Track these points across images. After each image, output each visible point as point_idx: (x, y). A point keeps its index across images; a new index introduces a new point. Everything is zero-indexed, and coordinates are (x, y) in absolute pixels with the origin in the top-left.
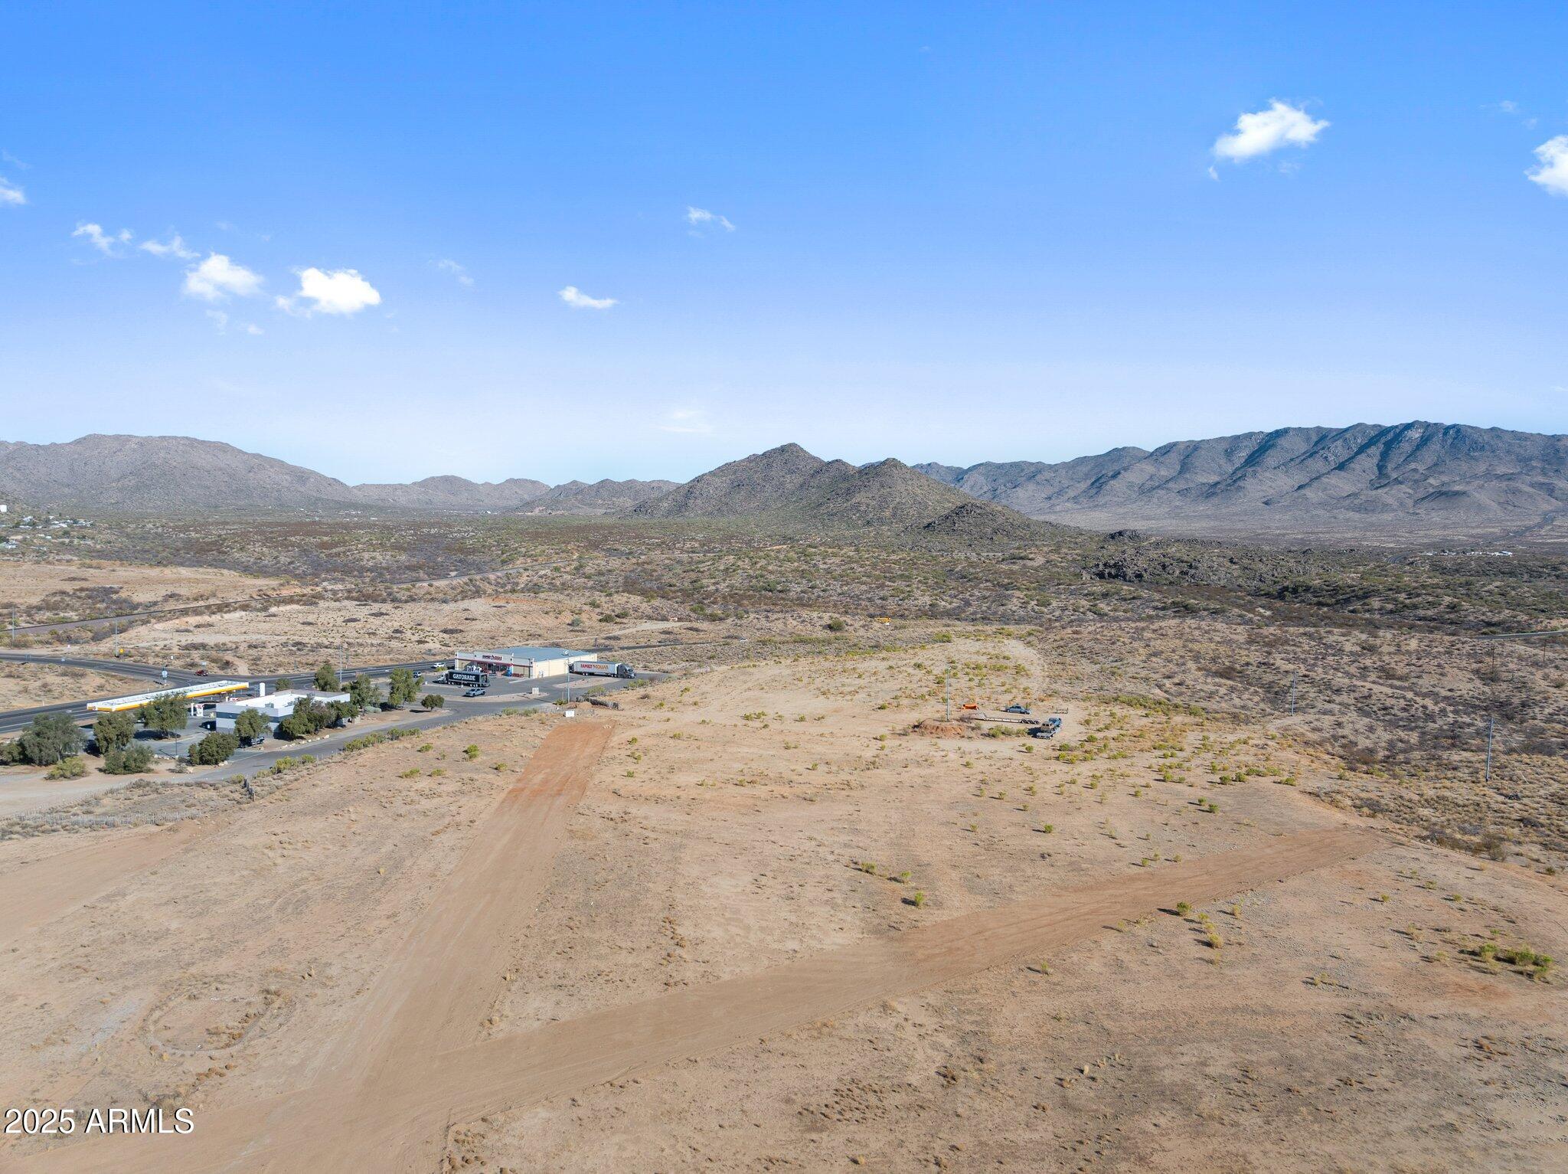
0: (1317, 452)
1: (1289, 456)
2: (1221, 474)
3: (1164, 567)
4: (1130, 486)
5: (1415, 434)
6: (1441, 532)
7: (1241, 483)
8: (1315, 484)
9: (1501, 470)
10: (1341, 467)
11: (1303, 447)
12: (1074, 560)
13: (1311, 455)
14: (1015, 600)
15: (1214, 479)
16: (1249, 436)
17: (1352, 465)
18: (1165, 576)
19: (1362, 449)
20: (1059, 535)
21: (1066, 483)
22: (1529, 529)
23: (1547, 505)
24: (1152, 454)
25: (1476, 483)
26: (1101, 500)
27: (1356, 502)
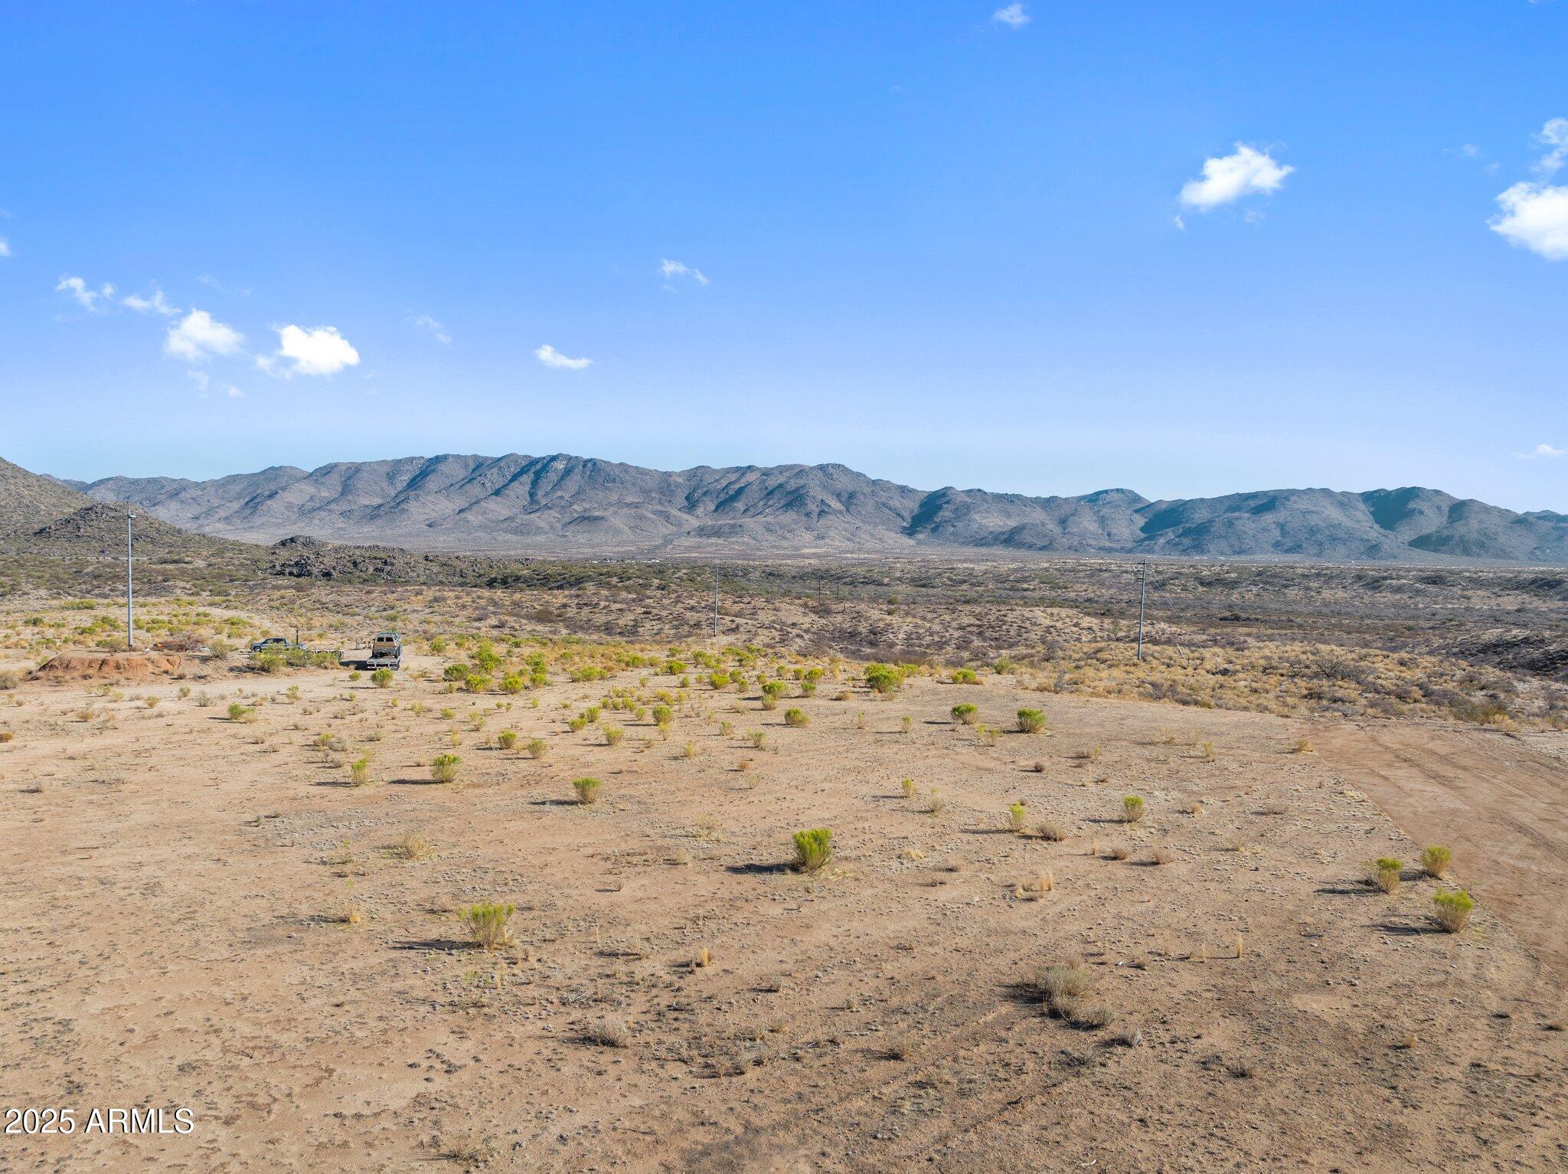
0: (474, 479)
1: (448, 482)
2: (383, 497)
4: (289, 506)
5: (560, 466)
7: (404, 506)
8: (475, 508)
9: (629, 499)
10: (497, 493)
11: (461, 473)
13: (470, 481)
15: (377, 501)
16: (411, 460)
17: (507, 492)
19: (515, 477)
21: (215, 502)
23: (666, 529)
24: (311, 475)
25: (612, 509)
26: (258, 521)
27: (513, 525)
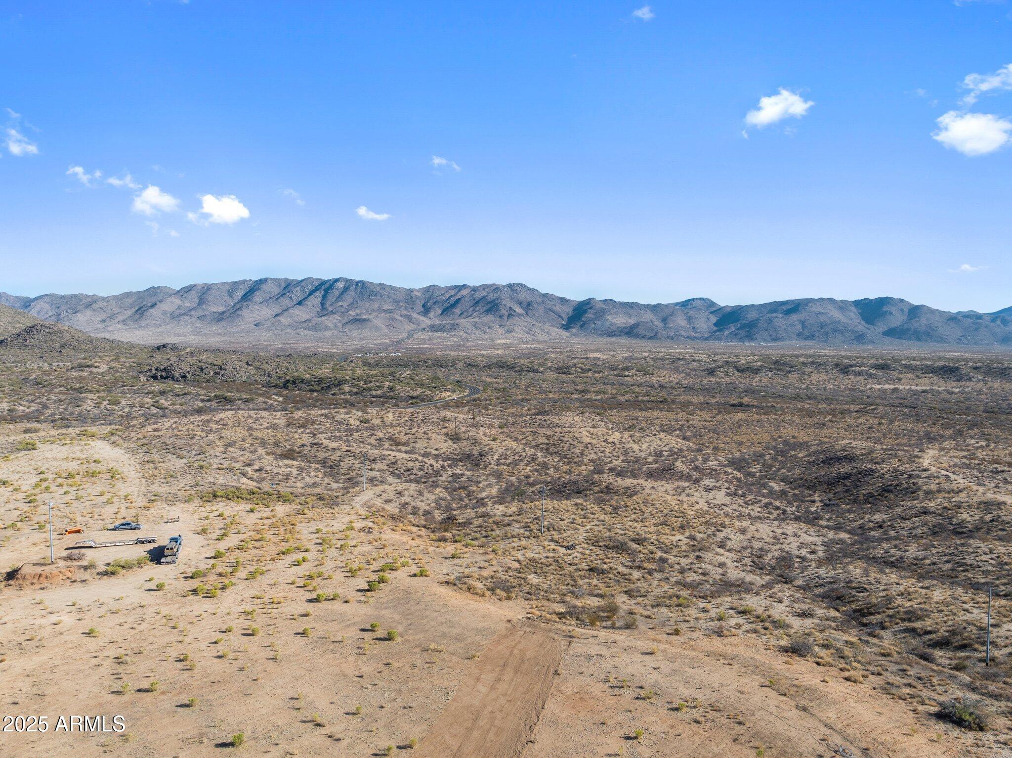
0: (285, 294)
1: (268, 296)
2: (226, 306)
3: (202, 369)
4: (164, 313)
5: (341, 285)
6: (359, 343)
7: (239, 312)
8: (286, 313)
9: (386, 307)
10: (300, 303)
11: (276, 291)
12: (131, 367)
13: (282, 295)
14: (89, 402)
15: (221, 309)
16: (243, 282)
17: (306, 302)
18: (203, 376)
19: (311, 293)
20: (117, 349)
21: (116, 310)
22: (403, 340)
23: (410, 327)
24: (178, 292)
25: (374, 314)
26: (144, 322)
27: (310, 324)
